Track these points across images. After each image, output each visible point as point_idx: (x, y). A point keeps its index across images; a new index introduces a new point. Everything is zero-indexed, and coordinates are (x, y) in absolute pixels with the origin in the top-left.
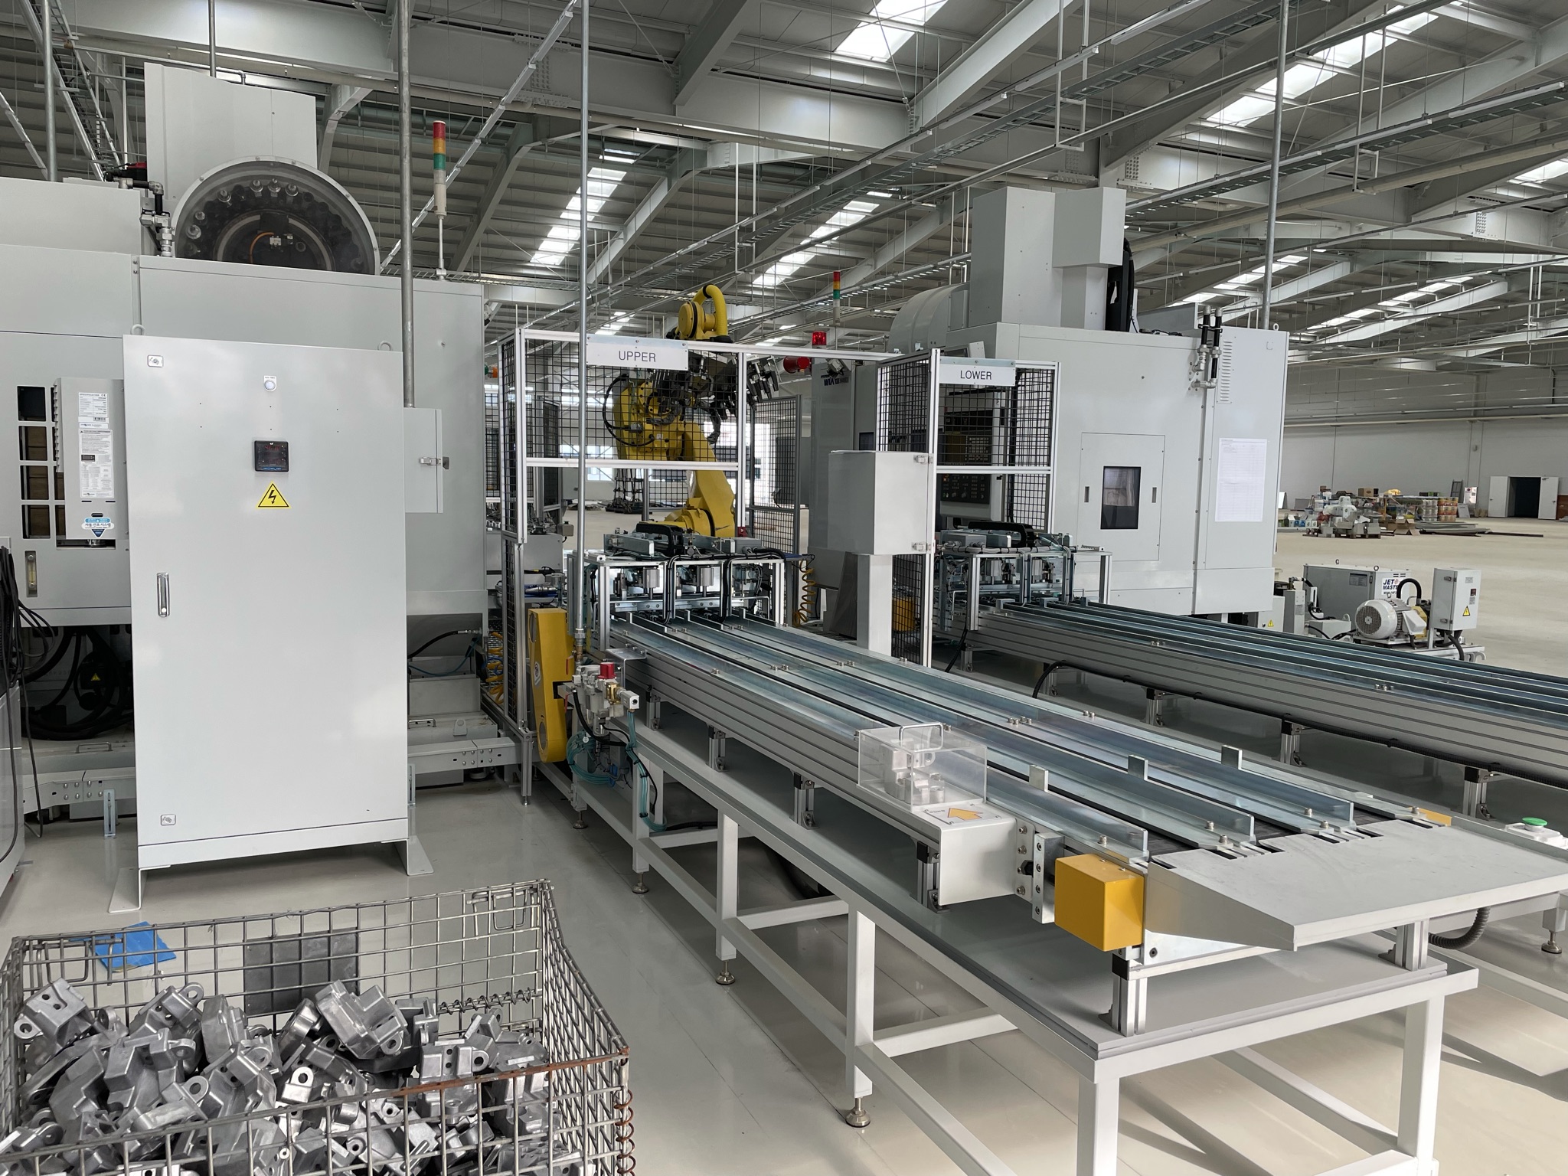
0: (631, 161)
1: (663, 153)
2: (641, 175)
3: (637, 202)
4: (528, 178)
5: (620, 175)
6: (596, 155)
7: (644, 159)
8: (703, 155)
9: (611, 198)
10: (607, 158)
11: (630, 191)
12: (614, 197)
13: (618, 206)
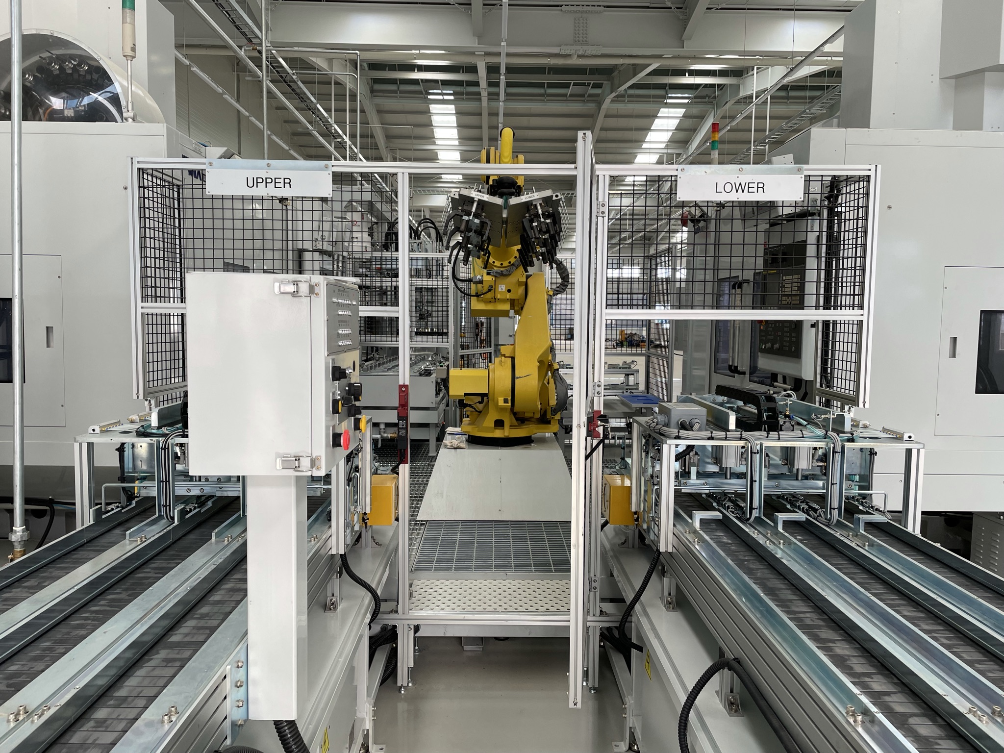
0: (686, 101)
1: (708, 91)
2: (696, 110)
3: (694, 130)
4: (612, 123)
5: (681, 112)
6: (662, 100)
7: (695, 97)
8: (736, 88)
9: (675, 130)
10: (669, 101)
11: (689, 123)
12: (678, 129)
13: (681, 135)
